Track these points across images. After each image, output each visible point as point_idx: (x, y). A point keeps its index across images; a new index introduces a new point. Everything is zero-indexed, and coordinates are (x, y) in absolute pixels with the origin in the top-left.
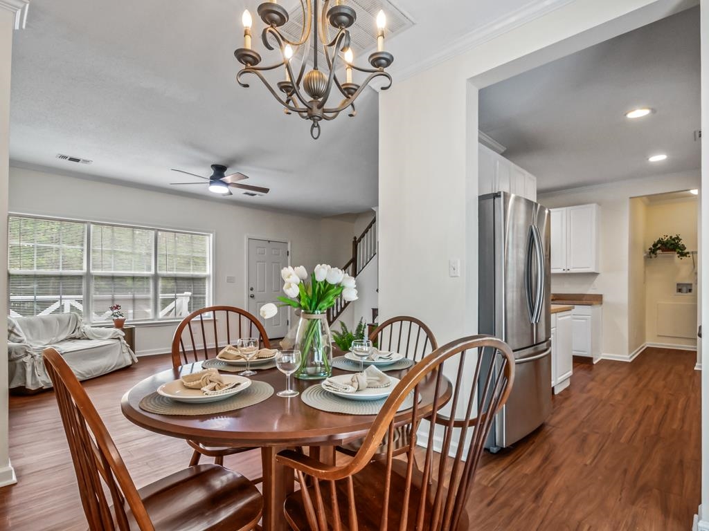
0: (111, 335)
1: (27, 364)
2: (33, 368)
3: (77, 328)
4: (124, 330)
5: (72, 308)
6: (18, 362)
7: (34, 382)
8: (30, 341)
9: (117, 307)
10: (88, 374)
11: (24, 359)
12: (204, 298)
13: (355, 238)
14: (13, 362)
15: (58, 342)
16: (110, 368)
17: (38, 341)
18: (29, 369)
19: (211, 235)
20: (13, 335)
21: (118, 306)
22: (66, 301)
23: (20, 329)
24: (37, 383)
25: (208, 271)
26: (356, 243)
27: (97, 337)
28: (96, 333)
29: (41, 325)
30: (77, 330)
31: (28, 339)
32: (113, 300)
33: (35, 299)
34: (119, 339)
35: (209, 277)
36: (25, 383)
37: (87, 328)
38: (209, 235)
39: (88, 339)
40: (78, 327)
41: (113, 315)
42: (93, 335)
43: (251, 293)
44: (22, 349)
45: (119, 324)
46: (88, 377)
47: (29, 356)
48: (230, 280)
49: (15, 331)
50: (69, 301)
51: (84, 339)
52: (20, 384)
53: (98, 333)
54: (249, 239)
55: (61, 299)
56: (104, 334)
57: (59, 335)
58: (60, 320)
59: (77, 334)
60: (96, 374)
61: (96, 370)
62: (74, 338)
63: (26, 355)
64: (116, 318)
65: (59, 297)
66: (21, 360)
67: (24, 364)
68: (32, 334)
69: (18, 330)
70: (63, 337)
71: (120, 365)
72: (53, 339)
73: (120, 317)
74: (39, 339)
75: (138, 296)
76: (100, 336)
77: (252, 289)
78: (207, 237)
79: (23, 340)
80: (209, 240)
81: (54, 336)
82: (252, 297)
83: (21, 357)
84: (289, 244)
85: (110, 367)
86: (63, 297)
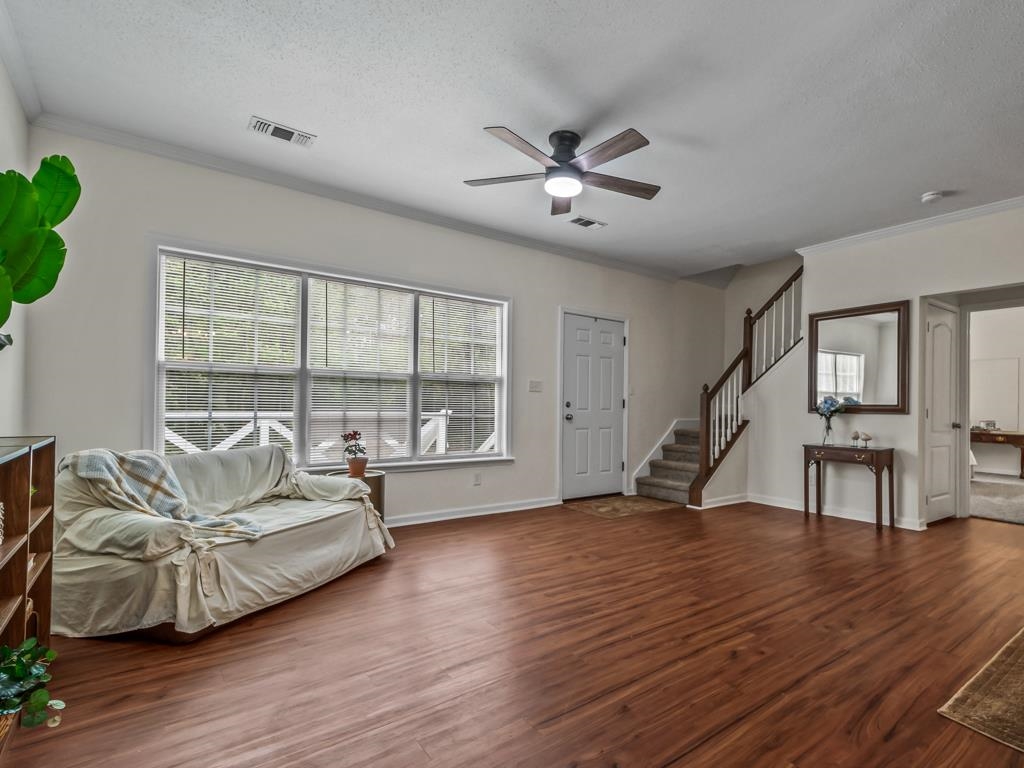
0: (346, 492)
1: (181, 571)
2: (194, 577)
3: (284, 475)
4: (366, 480)
5: (274, 435)
6: (161, 564)
7: (194, 615)
8: (196, 504)
9: (355, 435)
10: (305, 580)
11: (175, 559)
12: (493, 419)
13: (749, 312)
14: (151, 565)
15: (249, 506)
16: (347, 565)
17: (212, 505)
18: (184, 583)
19: (506, 304)
20: (159, 495)
21: (356, 433)
22: (263, 421)
23: (176, 482)
24: (201, 615)
25: (500, 369)
26: (750, 321)
27: (320, 496)
28: (319, 487)
29: (217, 471)
30: (283, 480)
31: (190, 502)
32: (345, 421)
33: (210, 417)
34: (361, 500)
35: (500, 381)
36: (175, 616)
37: (302, 477)
38: (501, 305)
39: (304, 498)
40: (285, 473)
41: (347, 449)
42: (313, 492)
43: (568, 411)
44: (171, 532)
45: (358, 468)
46: (307, 586)
47: (187, 550)
48: (535, 388)
49: (165, 485)
50: (269, 424)
51: (296, 498)
52: (164, 618)
53: (322, 487)
54: (565, 313)
55: (256, 418)
56: (334, 490)
57: (250, 491)
58: (253, 460)
59: (284, 488)
60: (320, 580)
61: (321, 571)
62: (279, 497)
63: (181, 547)
64: (352, 456)
65: (251, 414)
66: (167, 561)
67: (173, 569)
68: (199, 491)
69: (171, 484)
70: (257, 494)
71: (364, 556)
72: (240, 499)
73: (360, 455)
74: (215, 502)
75: (385, 414)
76: (327, 494)
77: (568, 405)
78: (498, 309)
79: (181, 505)
80: (500, 315)
81: (242, 494)
82: (569, 418)
83: (168, 553)
84: (627, 324)
85: (348, 559)
86: (260, 414)
